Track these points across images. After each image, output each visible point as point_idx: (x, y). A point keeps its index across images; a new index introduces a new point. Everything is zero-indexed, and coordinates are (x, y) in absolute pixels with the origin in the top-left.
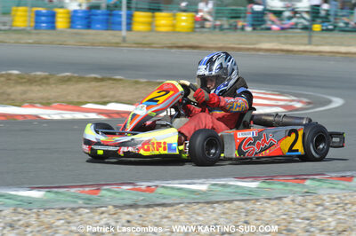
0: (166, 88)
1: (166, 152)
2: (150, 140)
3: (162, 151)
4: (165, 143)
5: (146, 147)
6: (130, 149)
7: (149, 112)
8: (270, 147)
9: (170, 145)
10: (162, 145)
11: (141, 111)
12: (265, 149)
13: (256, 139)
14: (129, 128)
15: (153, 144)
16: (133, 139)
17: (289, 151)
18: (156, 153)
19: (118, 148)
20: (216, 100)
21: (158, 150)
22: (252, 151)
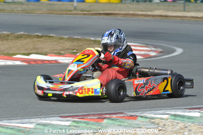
0: (87, 52)
1: (93, 94)
2: (83, 87)
3: (91, 94)
4: (92, 89)
5: (80, 91)
6: (71, 93)
7: (79, 68)
8: (153, 89)
9: (96, 90)
10: (91, 90)
11: (74, 68)
12: (150, 90)
13: (145, 84)
14: (67, 79)
15: (85, 89)
16: (72, 87)
17: (163, 92)
18: (87, 95)
19: (62, 92)
20: (117, 59)
21: (88, 93)
22: (143, 92)
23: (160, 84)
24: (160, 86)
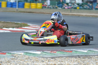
2: (49, 39)
3: (53, 43)
4: (53, 40)
5: (48, 41)
6: (43, 42)
7: (45, 30)
8: (78, 41)
9: (55, 40)
14: (40, 35)
15: (50, 40)
16: (44, 39)
17: (82, 42)
18: (51, 43)
19: (39, 42)
20: (61, 26)
21: (51, 42)
22: (75, 42)
23: (81, 38)
24: (81, 39)
